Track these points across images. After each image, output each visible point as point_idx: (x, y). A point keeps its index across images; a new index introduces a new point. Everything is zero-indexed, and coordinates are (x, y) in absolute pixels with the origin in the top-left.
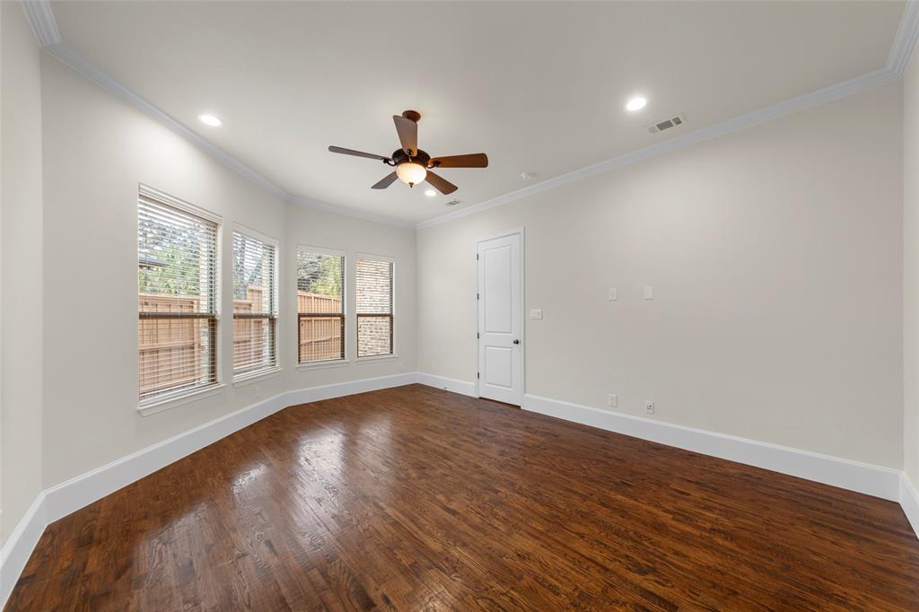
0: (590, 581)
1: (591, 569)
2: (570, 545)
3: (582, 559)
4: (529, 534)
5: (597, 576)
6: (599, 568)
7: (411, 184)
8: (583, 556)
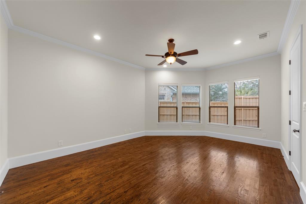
0: (105, 189)
1: (110, 190)
2: (122, 188)
3: (114, 189)
4: (130, 179)
5: (106, 191)
6: (109, 193)
7: (171, 63)
8: (116, 190)
